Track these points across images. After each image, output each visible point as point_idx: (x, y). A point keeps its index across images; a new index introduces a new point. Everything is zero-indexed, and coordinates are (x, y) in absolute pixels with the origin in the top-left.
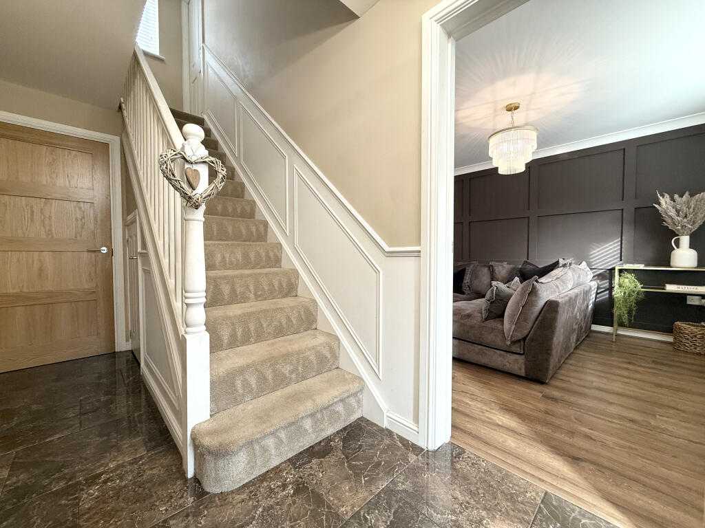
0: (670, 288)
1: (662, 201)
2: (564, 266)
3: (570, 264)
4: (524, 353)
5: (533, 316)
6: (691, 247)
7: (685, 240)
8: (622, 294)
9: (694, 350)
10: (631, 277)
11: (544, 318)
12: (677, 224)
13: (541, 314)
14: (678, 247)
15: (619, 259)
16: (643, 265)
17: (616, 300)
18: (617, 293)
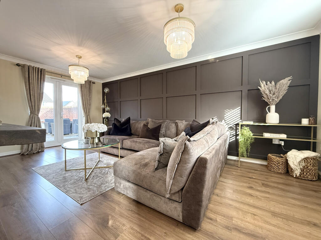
0: (267, 135)
1: (262, 85)
2: (213, 123)
3: (216, 122)
4: (181, 202)
5: (187, 172)
6: (276, 112)
7: (273, 108)
8: (243, 139)
9: (278, 171)
10: (247, 129)
11: (196, 172)
12: (269, 98)
13: (194, 169)
14: (269, 112)
15: (240, 119)
16: (253, 122)
17: (240, 143)
18: (241, 139)
